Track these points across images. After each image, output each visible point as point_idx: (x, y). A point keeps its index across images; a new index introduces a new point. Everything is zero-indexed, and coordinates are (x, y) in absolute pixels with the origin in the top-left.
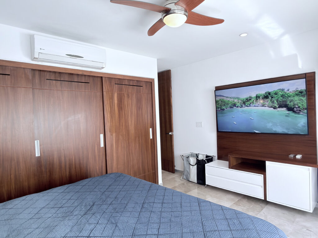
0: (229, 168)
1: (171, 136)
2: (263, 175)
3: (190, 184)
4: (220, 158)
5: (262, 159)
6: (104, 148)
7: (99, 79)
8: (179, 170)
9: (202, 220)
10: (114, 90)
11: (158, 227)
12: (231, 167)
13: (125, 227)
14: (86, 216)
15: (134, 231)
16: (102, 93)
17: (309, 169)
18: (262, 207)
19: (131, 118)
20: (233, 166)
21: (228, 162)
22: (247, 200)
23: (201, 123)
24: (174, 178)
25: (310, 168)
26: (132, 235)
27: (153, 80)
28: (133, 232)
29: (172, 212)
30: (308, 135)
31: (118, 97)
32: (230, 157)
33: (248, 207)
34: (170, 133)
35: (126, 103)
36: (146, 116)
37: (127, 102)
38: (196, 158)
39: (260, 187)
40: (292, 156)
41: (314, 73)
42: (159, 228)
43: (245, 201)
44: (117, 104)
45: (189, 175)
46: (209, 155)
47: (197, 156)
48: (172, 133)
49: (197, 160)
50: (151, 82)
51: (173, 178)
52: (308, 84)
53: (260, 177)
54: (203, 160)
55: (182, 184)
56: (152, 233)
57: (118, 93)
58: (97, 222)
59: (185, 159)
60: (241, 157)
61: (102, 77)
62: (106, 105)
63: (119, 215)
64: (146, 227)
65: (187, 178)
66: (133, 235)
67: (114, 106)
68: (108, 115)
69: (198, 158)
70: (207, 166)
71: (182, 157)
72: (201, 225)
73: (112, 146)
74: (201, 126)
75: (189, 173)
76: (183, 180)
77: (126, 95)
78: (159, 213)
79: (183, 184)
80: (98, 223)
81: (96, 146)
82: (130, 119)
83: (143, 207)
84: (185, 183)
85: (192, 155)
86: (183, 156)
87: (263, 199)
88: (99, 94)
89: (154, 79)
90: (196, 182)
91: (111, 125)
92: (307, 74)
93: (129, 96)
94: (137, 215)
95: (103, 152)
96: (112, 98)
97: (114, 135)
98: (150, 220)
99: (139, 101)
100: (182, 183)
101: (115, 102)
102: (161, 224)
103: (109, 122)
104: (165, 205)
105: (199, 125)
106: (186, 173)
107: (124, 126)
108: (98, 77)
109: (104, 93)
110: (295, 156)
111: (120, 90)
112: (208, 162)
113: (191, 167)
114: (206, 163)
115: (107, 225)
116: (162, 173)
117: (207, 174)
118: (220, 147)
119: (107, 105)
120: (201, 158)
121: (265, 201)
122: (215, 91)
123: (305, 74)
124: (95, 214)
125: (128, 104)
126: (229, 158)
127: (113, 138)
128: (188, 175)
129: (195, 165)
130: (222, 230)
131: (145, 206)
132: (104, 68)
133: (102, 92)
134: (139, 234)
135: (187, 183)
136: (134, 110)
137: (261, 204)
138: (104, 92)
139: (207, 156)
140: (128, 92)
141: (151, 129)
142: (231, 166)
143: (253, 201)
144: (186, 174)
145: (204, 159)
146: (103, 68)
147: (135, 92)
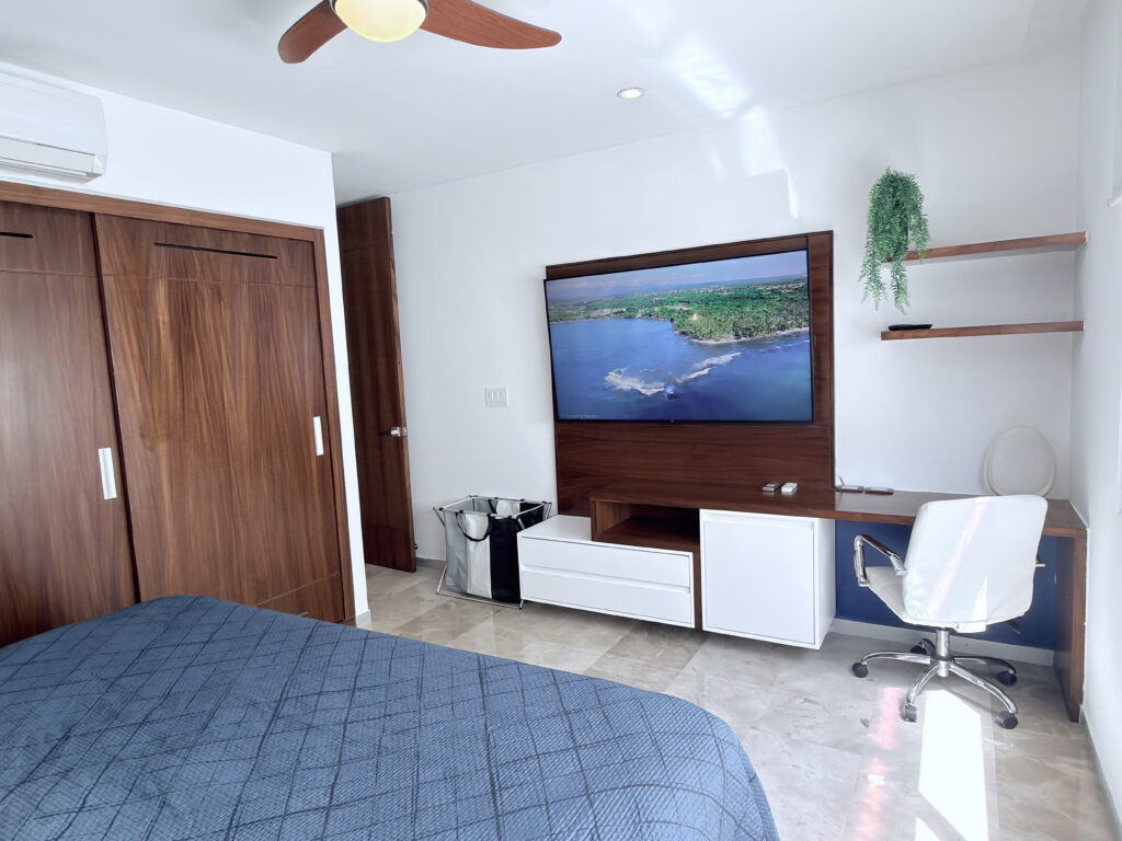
0: (593, 540)
1: (400, 443)
2: (691, 554)
3: (470, 605)
4: (565, 508)
5: (690, 504)
6: (121, 503)
7: (79, 222)
8: (429, 560)
9: (486, 728)
10: (151, 272)
11: (333, 778)
12: (599, 535)
13: (202, 802)
14: (31, 788)
15: (235, 810)
16: (95, 281)
17: (813, 524)
18: (689, 652)
19: (234, 382)
20: (607, 532)
21: (588, 520)
22: (646, 635)
23: (502, 391)
24: (412, 589)
25: (816, 521)
26: (229, 829)
27: (319, 233)
28: (234, 814)
29: (385, 716)
30: (812, 421)
31: (170, 298)
32: (594, 503)
33: (649, 658)
34: (395, 432)
35: (209, 321)
36: (296, 372)
37: (214, 318)
38: (488, 515)
39: (685, 592)
40: (770, 488)
41: (830, 234)
42: (334, 783)
43: (641, 641)
44: (167, 326)
45: (466, 572)
46: (530, 499)
47: (491, 505)
48: (402, 432)
49: (492, 520)
50: (312, 243)
51: (408, 590)
52: (813, 269)
53: (683, 560)
54: (510, 517)
55: (439, 607)
56: (306, 807)
57: (170, 282)
58: (79, 806)
59: (448, 518)
60: (628, 500)
61: (92, 215)
62: (120, 330)
63: (178, 762)
64: (286, 789)
65: (457, 585)
66: (234, 826)
67: (155, 335)
68: (133, 373)
69: (492, 515)
70: (523, 538)
71: (440, 512)
72: (482, 746)
73: (154, 492)
74: (503, 403)
75: (464, 568)
76: (445, 592)
77: (206, 293)
78: (337, 728)
79: (446, 607)
80: (82, 807)
81: (82, 497)
82: (230, 384)
83: (276, 716)
84: (452, 604)
85: (475, 505)
86: (441, 509)
87: (693, 626)
88: (82, 284)
89: (321, 232)
90: (489, 594)
91: (144, 408)
92: (810, 238)
93: (219, 294)
94: (250, 748)
95: (115, 520)
96: (143, 302)
97: (163, 448)
98: (303, 758)
99: (264, 313)
100: (441, 603)
101: (161, 318)
102: (344, 767)
103: (138, 398)
104: (361, 696)
105: (495, 398)
106: (453, 569)
107: (203, 415)
108: (73, 212)
109: (108, 281)
110: (778, 489)
111: (180, 271)
112: (528, 525)
113: (472, 544)
114: (521, 529)
115: (125, 807)
116: (368, 575)
117: (526, 565)
118: (567, 473)
119: (124, 332)
120: (504, 511)
121: (698, 634)
122: (545, 281)
123: (806, 236)
124: (70, 774)
125: (218, 325)
126: (592, 505)
127: (158, 459)
128: (462, 574)
129: (484, 538)
130: (550, 753)
131: (287, 709)
132: (100, 175)
133: (94, 274)
134: (256, 818)
135: (457, 603)
136: (246, 350)
137: (687, 644)
138: (105, 279)
139: (524, 506)
140: (214, 279)
141: (317, 421)
142: (600, 532)
143: (663, 636)
144: (455, 573)
145: (514, 517)
146: (92, 176)
147: (246, 279)
